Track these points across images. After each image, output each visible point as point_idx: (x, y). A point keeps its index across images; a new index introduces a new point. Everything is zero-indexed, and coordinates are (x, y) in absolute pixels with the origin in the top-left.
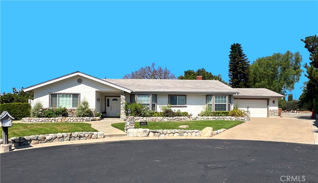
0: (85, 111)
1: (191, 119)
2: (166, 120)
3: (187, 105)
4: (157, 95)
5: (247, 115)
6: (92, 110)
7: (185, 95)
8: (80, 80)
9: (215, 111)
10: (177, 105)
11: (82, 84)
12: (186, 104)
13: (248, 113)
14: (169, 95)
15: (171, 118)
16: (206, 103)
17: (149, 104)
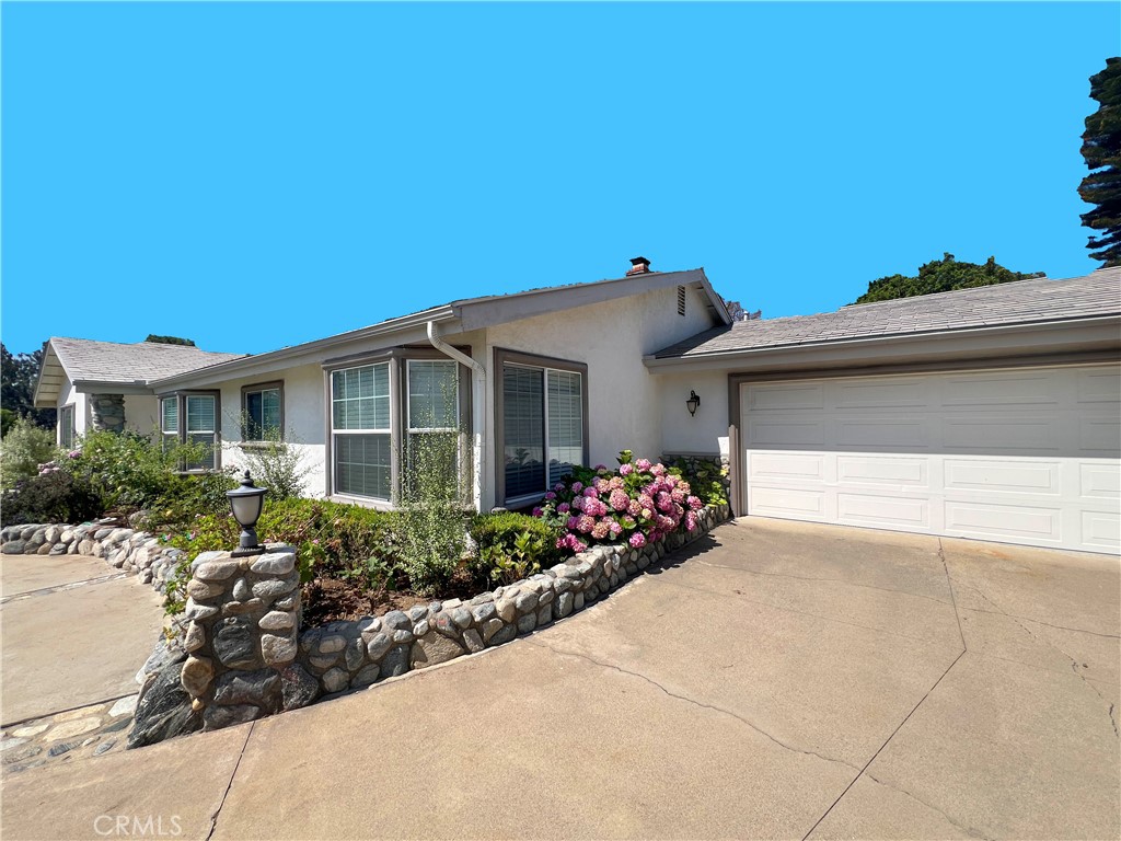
4: (218, 391)
7: (281, 383)
10: (262, 442)
12: (282, 432)
14: (242, 388)
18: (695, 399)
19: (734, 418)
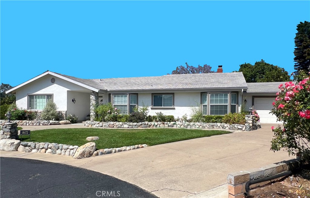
0: (50, 113)
1: (166, 125)
2: (126, 126)
3: (175, 107)
4: (138, 94)
5: (248, 121)
6: (63, 113)
7: (173, 94)
8: (53, 80)
9: (211, 114)
10: (163, 107)
11: (55, 84)
12: (174, 105)
13: (249, 119)
14: (152, 94)
15: (135, 124)
16: (201, 103)
17: (126, 106)
18: (245, 101)
19: (253, 104)
